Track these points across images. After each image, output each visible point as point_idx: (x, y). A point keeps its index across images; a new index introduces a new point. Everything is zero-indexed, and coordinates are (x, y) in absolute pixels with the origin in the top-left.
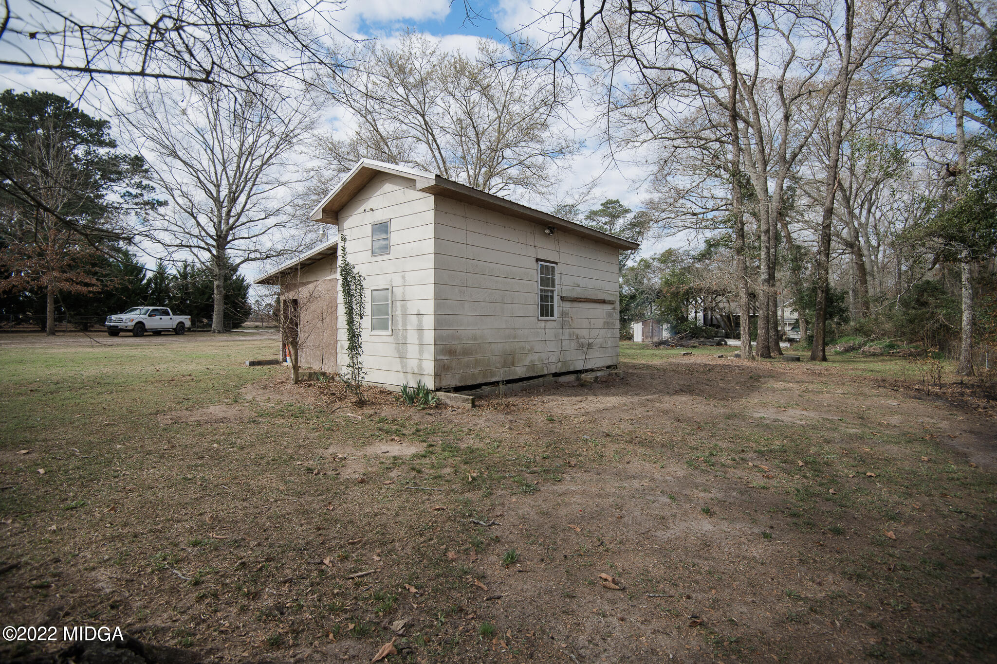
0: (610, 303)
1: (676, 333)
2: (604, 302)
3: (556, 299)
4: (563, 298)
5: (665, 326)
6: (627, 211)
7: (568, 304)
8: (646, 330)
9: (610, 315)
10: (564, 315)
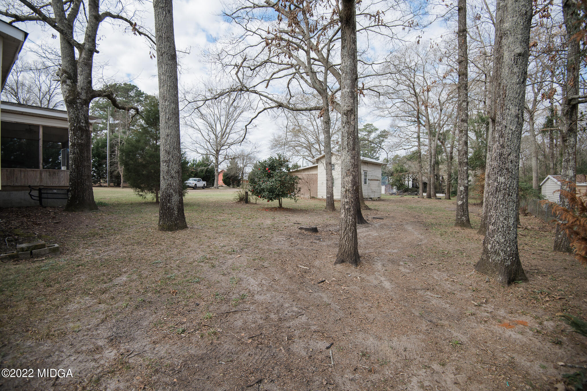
0: (379, 180)
1: (399, 190)
2: (378, 180)
3: (367, 180)
4: (368, 180)
5: (394, 187)
6: (377, 130)
7: (369, 181)
8: (387, 189)
9: (379, 184)
10: (369, 184)
